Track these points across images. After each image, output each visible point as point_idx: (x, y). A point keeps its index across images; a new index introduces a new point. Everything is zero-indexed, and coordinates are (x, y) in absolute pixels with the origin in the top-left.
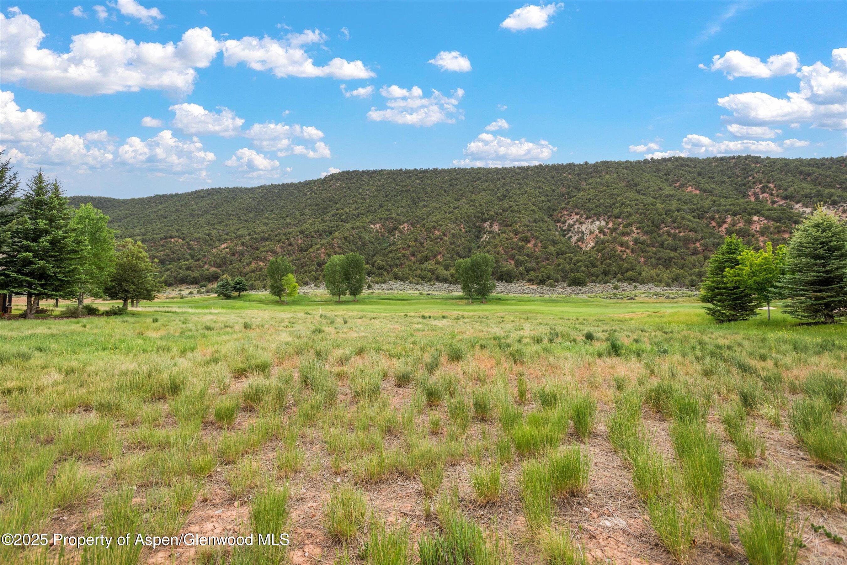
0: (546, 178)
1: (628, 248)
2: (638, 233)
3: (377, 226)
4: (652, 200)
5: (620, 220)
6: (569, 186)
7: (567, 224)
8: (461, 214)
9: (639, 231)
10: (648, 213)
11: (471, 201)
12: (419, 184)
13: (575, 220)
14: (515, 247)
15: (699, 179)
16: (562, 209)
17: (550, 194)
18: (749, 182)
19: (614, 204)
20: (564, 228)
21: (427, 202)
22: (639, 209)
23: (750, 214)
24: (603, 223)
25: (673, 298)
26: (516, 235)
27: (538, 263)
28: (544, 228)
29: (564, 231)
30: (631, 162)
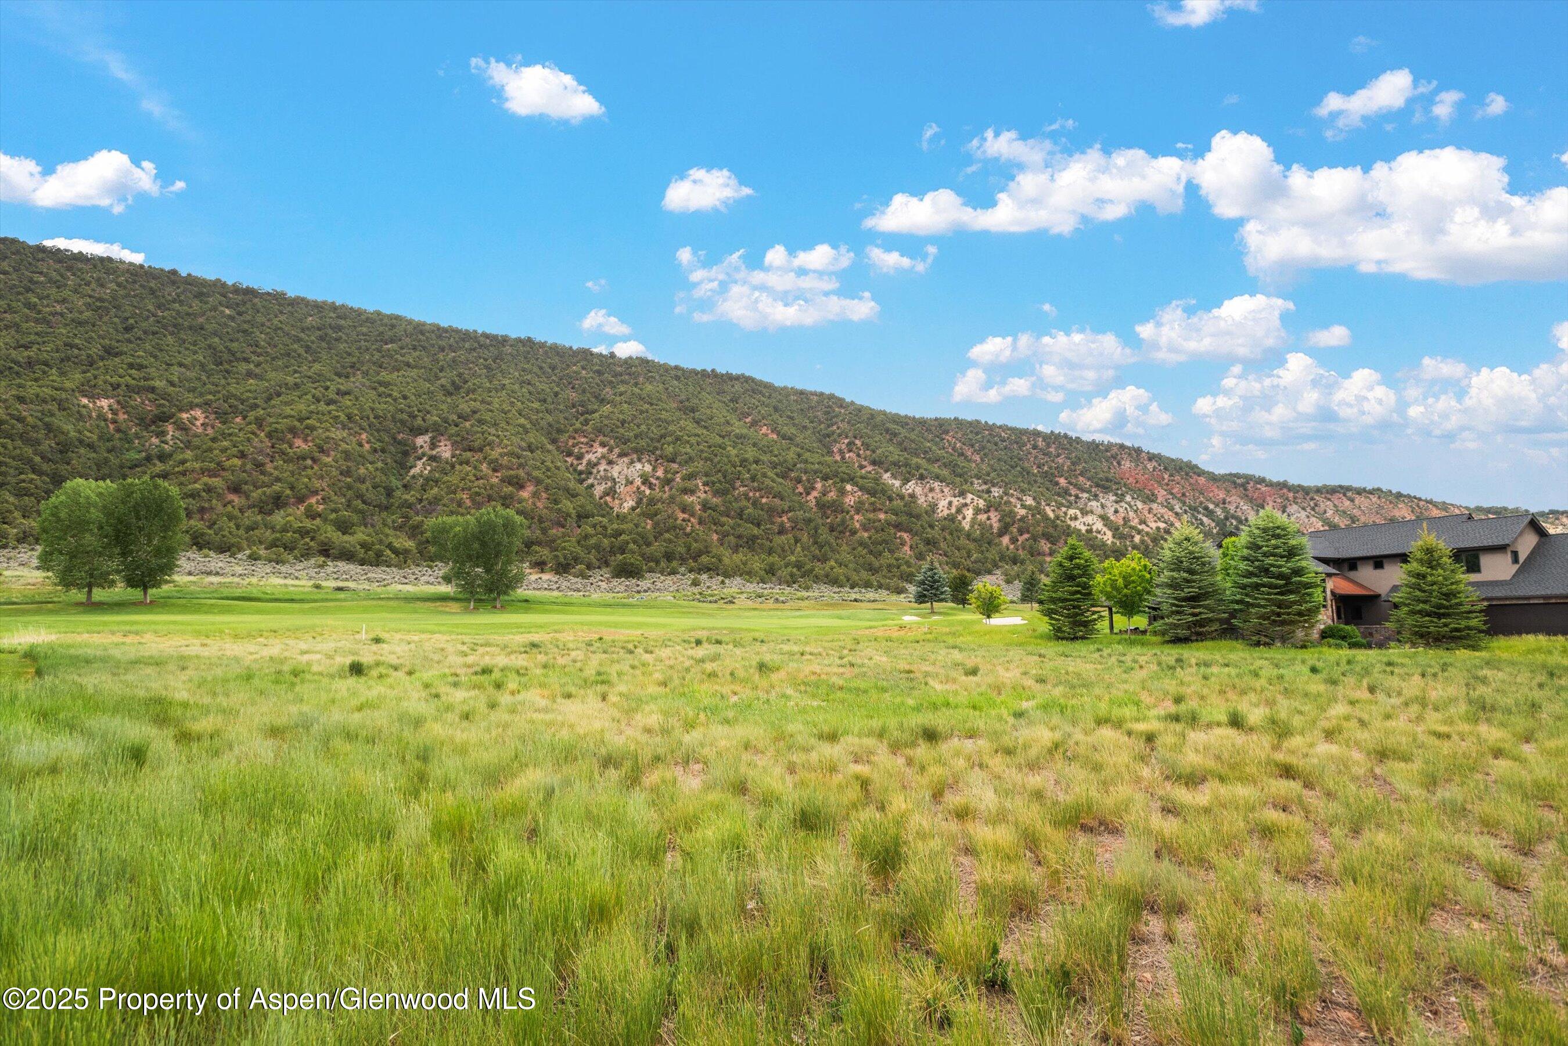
0: (541, 368)
1: (693, 515)
2: (705, 492)
3: (104, 403)
4: (719, 440)
5: (675, 466)
6: (584, 391)
7: (584, 462)
8: (361, 409)
9: (707, 489)
10: (716, 460)
11: (381, 383)
12: (231, 318)
13: (599, 455)
14: (495, 495)
15: (776, 416)
16: (576, 431)
17: (549, 400)
18: (833, 433)
19: (663, 436)
20: (580, 468)
21: (258, 365)
22: (702, 451)
23: (843, 481)
24: (648, 468)
25: (783, 602)
26: (495, 470)
27: (544, 531)
28: (548, 464)
29: (581, 473)
30: (683, 370)
